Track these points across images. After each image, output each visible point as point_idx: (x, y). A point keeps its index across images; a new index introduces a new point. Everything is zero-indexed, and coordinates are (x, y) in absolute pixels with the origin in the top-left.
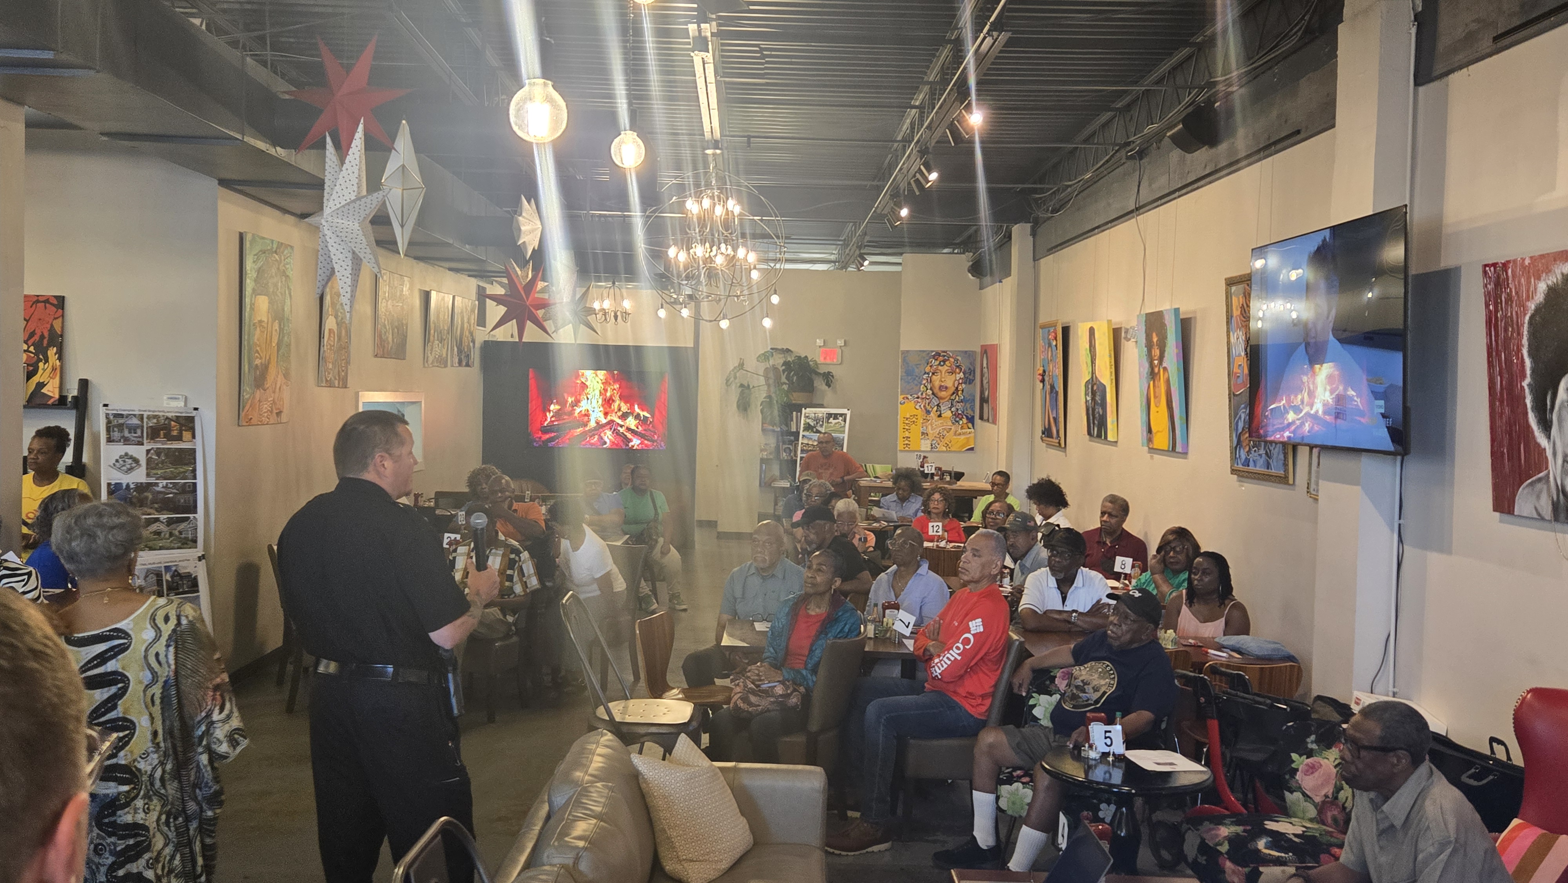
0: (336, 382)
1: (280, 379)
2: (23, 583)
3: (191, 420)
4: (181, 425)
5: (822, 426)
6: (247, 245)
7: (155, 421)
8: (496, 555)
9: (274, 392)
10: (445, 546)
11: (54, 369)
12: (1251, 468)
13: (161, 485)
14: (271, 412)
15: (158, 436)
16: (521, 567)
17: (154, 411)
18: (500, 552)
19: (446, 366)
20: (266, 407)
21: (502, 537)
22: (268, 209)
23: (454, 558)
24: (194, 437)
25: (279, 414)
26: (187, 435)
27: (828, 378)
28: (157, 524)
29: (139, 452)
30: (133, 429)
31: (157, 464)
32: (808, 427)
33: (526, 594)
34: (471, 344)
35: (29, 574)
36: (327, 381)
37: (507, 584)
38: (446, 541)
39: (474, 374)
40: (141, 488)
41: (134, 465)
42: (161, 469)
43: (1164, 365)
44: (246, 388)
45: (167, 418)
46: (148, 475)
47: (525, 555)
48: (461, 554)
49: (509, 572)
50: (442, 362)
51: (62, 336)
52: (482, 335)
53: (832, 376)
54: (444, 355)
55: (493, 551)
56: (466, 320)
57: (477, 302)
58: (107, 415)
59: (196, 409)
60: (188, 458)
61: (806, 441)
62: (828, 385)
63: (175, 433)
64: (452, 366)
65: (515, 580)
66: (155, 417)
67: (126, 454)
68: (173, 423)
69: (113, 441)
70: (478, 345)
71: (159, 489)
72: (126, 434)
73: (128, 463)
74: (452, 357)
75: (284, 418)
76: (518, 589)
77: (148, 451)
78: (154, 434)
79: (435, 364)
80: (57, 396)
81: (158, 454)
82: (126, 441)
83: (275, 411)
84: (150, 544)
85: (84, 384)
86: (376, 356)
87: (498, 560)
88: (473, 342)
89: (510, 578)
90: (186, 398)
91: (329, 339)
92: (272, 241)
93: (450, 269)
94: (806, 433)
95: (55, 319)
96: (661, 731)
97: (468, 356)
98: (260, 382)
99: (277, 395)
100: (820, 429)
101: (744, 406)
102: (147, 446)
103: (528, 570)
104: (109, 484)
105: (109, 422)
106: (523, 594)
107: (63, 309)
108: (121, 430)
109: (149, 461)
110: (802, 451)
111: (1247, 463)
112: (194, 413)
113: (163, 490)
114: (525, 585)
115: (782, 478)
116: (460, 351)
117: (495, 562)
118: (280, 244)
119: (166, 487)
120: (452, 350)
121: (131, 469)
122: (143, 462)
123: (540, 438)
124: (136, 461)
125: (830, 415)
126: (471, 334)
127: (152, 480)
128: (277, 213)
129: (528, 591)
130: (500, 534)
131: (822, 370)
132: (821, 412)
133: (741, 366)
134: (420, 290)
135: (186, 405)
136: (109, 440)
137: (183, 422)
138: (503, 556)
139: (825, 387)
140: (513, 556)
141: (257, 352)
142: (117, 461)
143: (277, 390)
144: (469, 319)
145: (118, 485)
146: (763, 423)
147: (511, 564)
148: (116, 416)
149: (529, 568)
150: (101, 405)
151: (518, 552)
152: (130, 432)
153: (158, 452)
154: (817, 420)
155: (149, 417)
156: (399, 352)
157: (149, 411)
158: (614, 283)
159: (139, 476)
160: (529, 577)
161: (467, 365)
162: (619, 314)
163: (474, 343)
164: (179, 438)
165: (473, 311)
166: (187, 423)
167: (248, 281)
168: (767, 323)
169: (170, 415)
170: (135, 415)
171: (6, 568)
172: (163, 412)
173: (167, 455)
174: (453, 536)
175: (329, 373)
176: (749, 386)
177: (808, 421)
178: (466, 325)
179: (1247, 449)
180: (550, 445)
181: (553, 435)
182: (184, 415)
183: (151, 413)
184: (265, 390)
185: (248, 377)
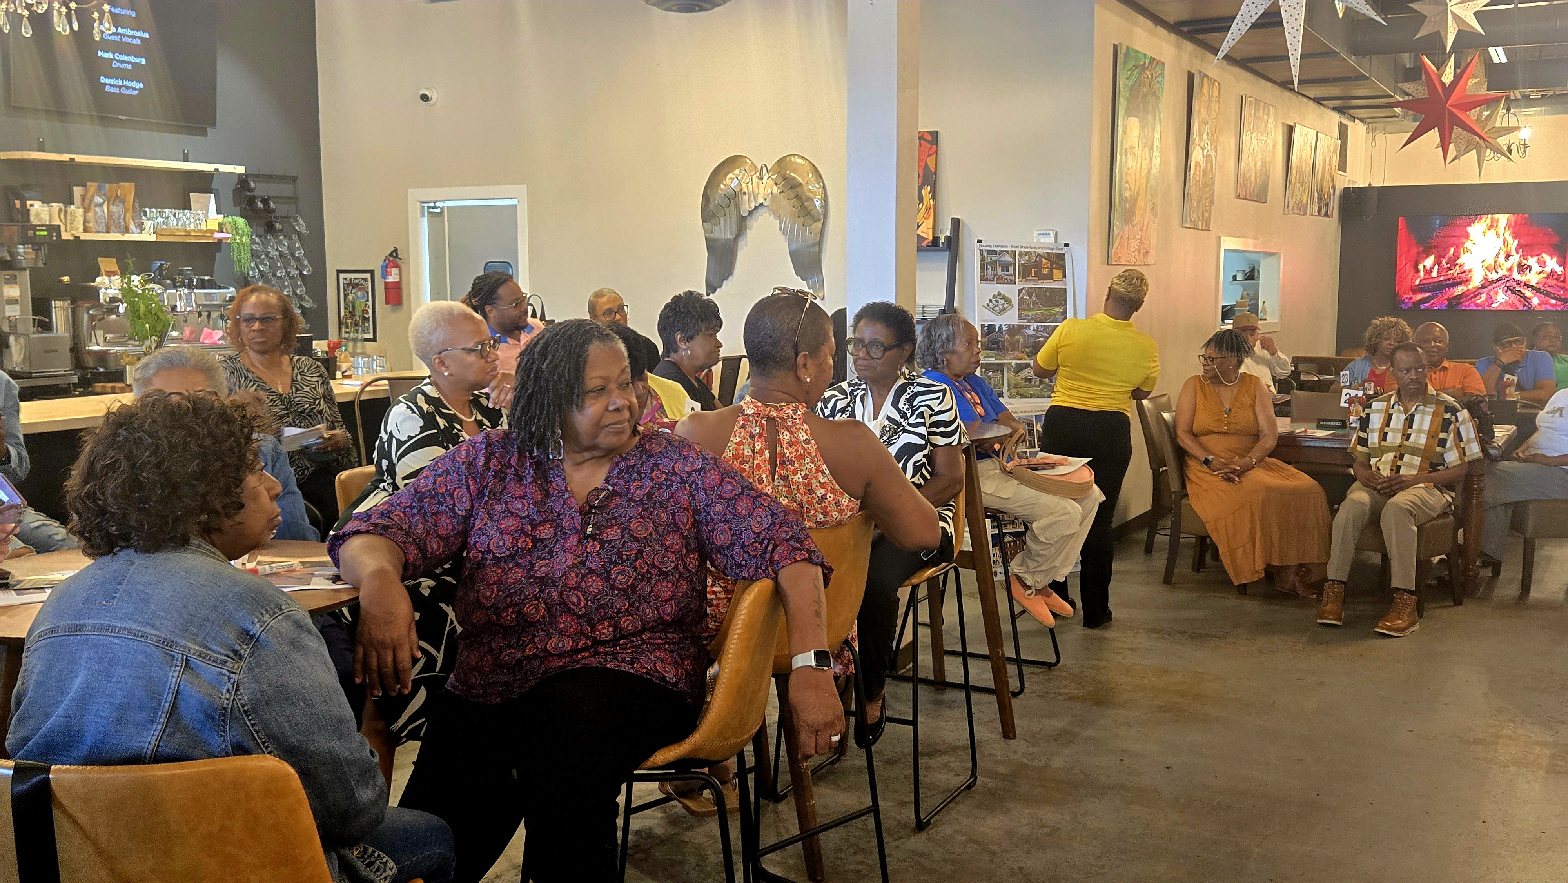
0: (1200, 223)
1: (1148, 214)
2: (939, 401)
3: (1061, 257)
4: (1052, 263)
6: (1121, 58)
7: (1027, 258)
8: (1424, 413)
9: (1141, 230)
10: (1342, 404)
11: (928, 209)
13: (1032, 328)
14: (1139, 251)
15: (1030, 274)
16: (1458, 428)
17: (1025, 247)
18: (1430, 409)
19: (1305, 214)
20: (1134, 245)
21: (1431, 390)
22: (1141, 19)
23: (1368, 415)
24: (1064, 276)
25: (1146, 254)
26: (1057, 274)
28: (1028, 370)
29: (1011, 291)
30: (1005, 267)
31: (1029, 305)
33: (1463, 463)
34: (1332, 191)
35: (944, 391)
36: (1191, 221)
37: (1438, 449)
38: (1344, 398)
39: (1332, 226)
40: (1014, 330)
41: (1006, 306)
42: (1032, 310)
44: (1117, 224)
45: (1038, 255)
46: (1020, 317)
47: (1464, 415)
48: (1378, 411)
49: (1442, 435)
50: (1302, 209)
51: (935, 174)
52: (1344, 181)
54: (1305, 202)
55: (1421, 408)
56: (1327, 162)
57: (1339, 142)
58: (981, 251)
59: (1066, 245)
60: (1057, 299)
63: (1046, 271)
64: (1312, 214)
65: (1448, 445)
66: (1027, 253)
67: (999, 294)
68: (1044, 260)
69: (987, 279)
70: (1337, 193)
71: (1030, 332)
72: (1000, 272)
73: (999, 303)
74: (1312, 204)
75: (1151, 259)
76: (1452, 457)
77: (1020, 291)
78: (1025, 272)
79: (1296, 211)
80: (931, 238)
81: (1031, 294)
82: (1000, 280)
83: (1142, 251)
84: (1021, 391)
85: (956, 223)
86: (1238, 197)
87: (1428, 419)
88: (1334, 188)
89: (1443, 443)
90: (1056, 233)
91: (1195, 173)
92: (1145, 55)
93: (1318, 101)
95: (929, 156)
97: (1327, 204)
98: (1129, 217)
99: (1144, 234)
102: (1019, 286)
104: (983, 326)
105: (983, 259)
106: (1459, 462)
107: (937, 145)
108: (994, 269)
109: (1021, 301)
112: (1065, 249)
113: (1034, 333)
114: (1463, 452)
116: (1320, 198)
117: (1424, 421)
118: (1153, 60)
119: (1036, 330)
120: (1312, 195)
121: (1004, 310)
122: (1015, 302)
123: (1410, 299)
124: (1009, 301)
126: (1332, 178)
127: (1024, 323)
128: (1149, 24)
129: (1466, 460)
130: (1430, 387)
134: (1283, 123)
135: (1056, 241)
136: (983, 279)
137: (1053, 259)
138: (1434, 414)
140: (1448, 416)
141: (1127, 182)
142: (990, 301)
143: (1145, 228)
144: (1330, 161)
145: (991, 327)
147: (1445, 425)
148: (989, 252)
149: (1468, 430)
150: (976, 241)
151: (1454, 411)
152: (1003, 271)
153: (1030, 292)
155: (1021, 254)
156: (1260, 196)
157: (1021, 247)
158: (1508, 110)
159: (1011, 318)
160: (1469, 441)
161: (1326, 215)
162: (1514, 147)
163: (1334, 190)
164: (1050, 277)
165: (1334, 151)
166: (1058, 260)
167: (1122, 100)
169: (1041, 251)
170: (1007, 252)
171: (920, 384)
172: (1035, 248)
173: (1037, 295)
174: (1353, 393)
175: (1193, 213)
178: (1327, 167)
180: (1422, 307)
181: (1427, 295)
182: (1055, 251)
183: (1023, 249)
184: (1133, 226)
185: (1116, 214)
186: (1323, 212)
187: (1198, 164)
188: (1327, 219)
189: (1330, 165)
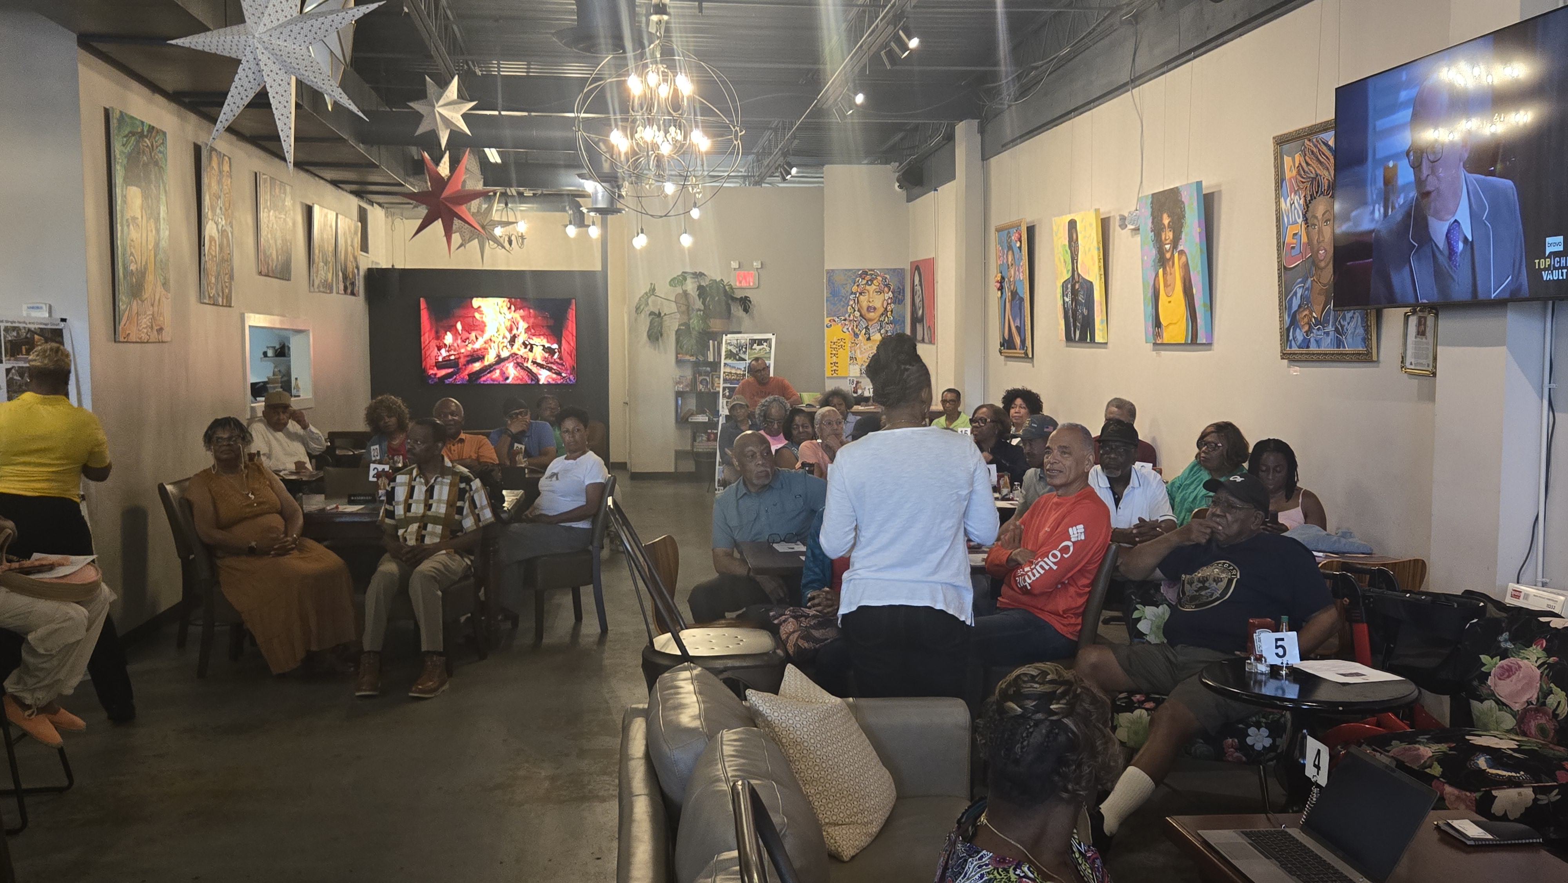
0: (220, 300)
1: (160, 289)
3: (58, 333)
5: (745, 353)
6: (114, 123)
7: (15, 334)
8: (442, 484)
9: (153, 305)
10: (371, 479)
12: (1313, 348)
14: (152, 328)
15: (20, 352)
16: (473, 497)
17: (12, 322)
18: (447, 480)
19: (331, 292)
20: (145, 321)
21: (448, 463)
22: (135, 85)
23: (393, 488)
25: (160, 330)
27: (745, 303)
31: (20, 386)
32: (730, 355)
33: (478, 528)
34: (356, 271)
36: (210, 297)
37: (457, 517)
38: (372, 473)
39: (358, 304)
43: (1180, 248)
44: (123, 299)
45: (29, 330)
47: (477, 483)
48: (402, 484)
49: (459, 504)
50: (328, 287)
52: (366, 262)
53: (750, 301)
54: (330, 280)
55: (440, 479)
57: (359, 224)
59: (64, 320)
61: (728, 370)
62: (746, 310)
64: (338, 293)
65: (465, 512)
66: (14, 329)
68: (36, 337)
70: (362, 273)
74: (338, 283)
75: (166, 336)
76: (469, 523)
77: (8, 371)
78: (14, 348)
79: (322, 289)
81: (22, 375)
83: (156, 328)
86: (260, 273)
87: (446, 489)
88: (358, 268)
89: (460, 510)
90: (50, 307)
91: (210, 248)
92: (143, 123)
93: (335, 183)
94: (729, 361)
96: (745, 664)
97: (353, 284)
98: (137, 291)
99: (156, 309)
100: (743, 356)
101: (655, 335)
102: (7, 365)
103: (481, 500)
106: (475, 527)
110: (725, 381)
111: (1306, 343)
112: (62, 325)
114: (478, 518)
115: (701, 412)
116: (345, 278)
117: (442, 492)
118: (151, 128)
120: (337, 276)
123: (435, 374)
125: (753, 341)
126: (355, 258)
128: (146, 91)
129: (481, 524)
130: (446, 460)
131: (739, 295)
132: (744, 338)
133: (653, 290)
134: (302, 203)
135: (50, 315)
138: (451, 485)
139: (741, 313)
140: (463, 485)
141: (132, 254)
143: (157, 303)
144: (352, 242)
146: (677, 353)
147: (461, 494)
149: (481, 498)
151: (468, 480)
153: (21, 372)
154: (740, 347)
155: (6, 330)
156: (284, 273)
157: (7, 322)
158: (506, 205)
160: (482, 508)
161: (353, 294)
162: (513, 238)
163: (358, 270)
165: (356, 233)
167: (118, 167)
168: (686, 241)
169: (32, 327)
172: (25, 323)
174: (380, 467)
175: (212, 289)
176: (660, 313)
177: (729, 348)
178: (350, 248)
179: (1306, 328)
180: (447, 382)
181: (450, 370)
182: (49, 327)
183: (9, 324)
184: (143, 301)
185: (122, 287)
186: (349, 291)
187: (212, 239)
188: (353, 297)
189: (352, 246)
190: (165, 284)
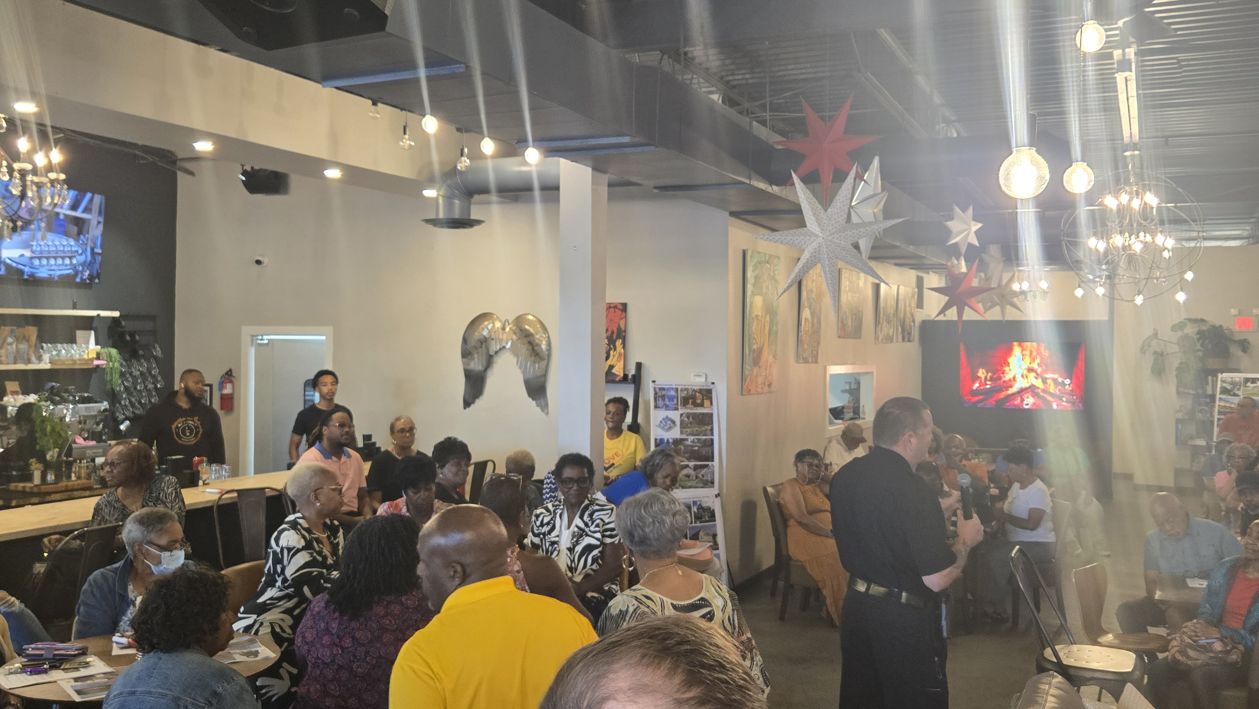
0: (810, 359)
1: (771, 359)
2: (608, 516)
3: (709, 391)
4: (703, 396)
5: (1239, 389)
6: (748, 258)
7: (686, 392)
9: (766, 369)
11: (620, 355)
13: (689, 440)
14: (764, 384)
15: (688, 403)
17: (685, 386)
19: (892, 342)
20: (760, 380)
22: (762, 230)
24: (711, 404)
25: (770, 385)
26: (707, 403)
27: (1244, 346)
28: (688, 469)
29: (675, 415)
30: (671, 398)
31: (687, 425)
32: (1224, 391)
34: (912, 324)
35: (612, 509)
36: (803, 358)
39: (914, 348)
40: (677, 442)
41: (672, 425)
42: (689, 428)
44: (747, 367)
45: (694, 390)
46: (682, 433)
50: (889, 339)
51: (625, 331)
52: (920, 316)
53: (1249, 343)
54: (891, 334)
56: (907, 304)
57: (916, 290)
58: (655, 388)
59: (713, 383)
60: (706, 420)
61: (1222, 404)
62: (1244, 350)
63: (699, 401)
64: (897, 342)
66: (686, 389)
67: (667, 417)
68: (697, 394)
69: (659, 407)
70: (917, 324)
71: (689, 443)
72: (667, 402)
73: (668, 423)
74: (897, 335)
75: (773, 388)
77: (681, 415)
78: (685, 401)
79: (884, 341)
80: (622, 375)
81: (688, 417)
82: (667, 407)
83: (767, 383)
85: (639, 366)
86: (839, 337)
88: (914, 321)
90: (706, 375)
91: (805, 326)
92: (765, 254)
93: (898, 265)
94: (1223, 396)
95: (621, 319)
96: (1106, 677)
97: (909, 334)
98: (756, 362)
99: (768, 371)
100: (1237, 392)
101: (1158, 371)
102: (681, 411)
104: (656, 440)
105: (656, 394)
107: (626, 312)
108: (664, 400)
109: (682, 422)
110: (1220, 413)
112: (712, 386)
113: (691, 444)
115: (1199, 436)
116: (903, 330)
118: (771, 256)
119: (693, 441)
120: (897, 329)
121: (670, 428)
122: (678, 423)
123: (970, 399)
124: (674, 422)
125: (1247, 380)
126: (912, 315)
127: (684, 437)
131: (1237, 337)
132: (1238, 377)
133: (1156, 335)
134: (872, 283)
135: (706, 381)
136: (656, 407)
137: (704, 393)
139: (1240, 353)
141: (754, 338)
142: (661, 422)
143: (768, 368)
144: (910, 303)
145: (662, 440)
146: (1178, 387)
148: (661, 389)
150: (651, 382)
152: (669, 401)
153: (688, 415)
154: (1234, 384)
155: (682, 390)
156: (856, 333)
157: (682, 385)
159: (675, 433)
161: (909, 341)
163: (914, 323)
164: (702, 405)
165: (913, 296)
166: (707, 394)
168: (1181, 297)
169: (695, 388)
170: (672, 389)
171: (598, 505)
172: (691, 386)
173: (693, 418)
175: (805, 353)
176: (1162, 353)
177: (1224, 385)
178: (908, 309)
180: (979, 406)
181: (981, 397)
182: (705, 388)
183: (683, 387)
184: (760, 367)
185: (748, 358)
186: (906, 339)
187: (806, 319)
188: (910, 343)
189: (910, 306)
190: (775, 357)
